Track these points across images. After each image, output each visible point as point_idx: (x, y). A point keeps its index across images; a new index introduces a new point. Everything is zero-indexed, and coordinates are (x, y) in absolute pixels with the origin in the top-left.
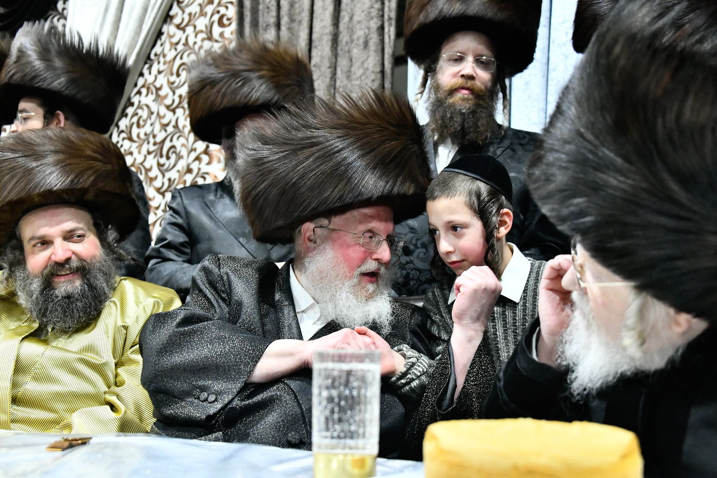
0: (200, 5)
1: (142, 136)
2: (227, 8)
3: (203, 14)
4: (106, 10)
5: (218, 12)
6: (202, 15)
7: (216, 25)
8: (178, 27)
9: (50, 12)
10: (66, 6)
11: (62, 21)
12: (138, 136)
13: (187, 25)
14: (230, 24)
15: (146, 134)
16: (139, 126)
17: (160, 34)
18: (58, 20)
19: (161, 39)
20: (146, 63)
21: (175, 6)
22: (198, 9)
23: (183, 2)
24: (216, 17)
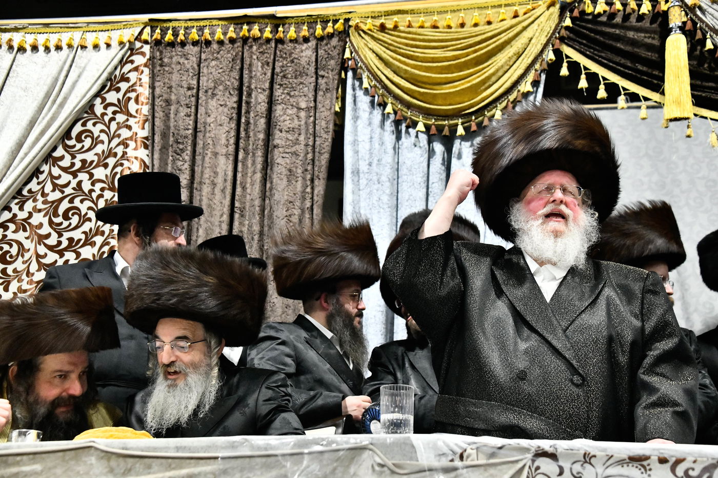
0: (97, 154)
6: (101, 165)
8: (65, 169)
13: (79, 171)
15: (16, 271)
19: (38, 178)
20: (15, 198)
21: (61, 148)
22: (96, 159)
23: (72, 147)
24: (118, 169)
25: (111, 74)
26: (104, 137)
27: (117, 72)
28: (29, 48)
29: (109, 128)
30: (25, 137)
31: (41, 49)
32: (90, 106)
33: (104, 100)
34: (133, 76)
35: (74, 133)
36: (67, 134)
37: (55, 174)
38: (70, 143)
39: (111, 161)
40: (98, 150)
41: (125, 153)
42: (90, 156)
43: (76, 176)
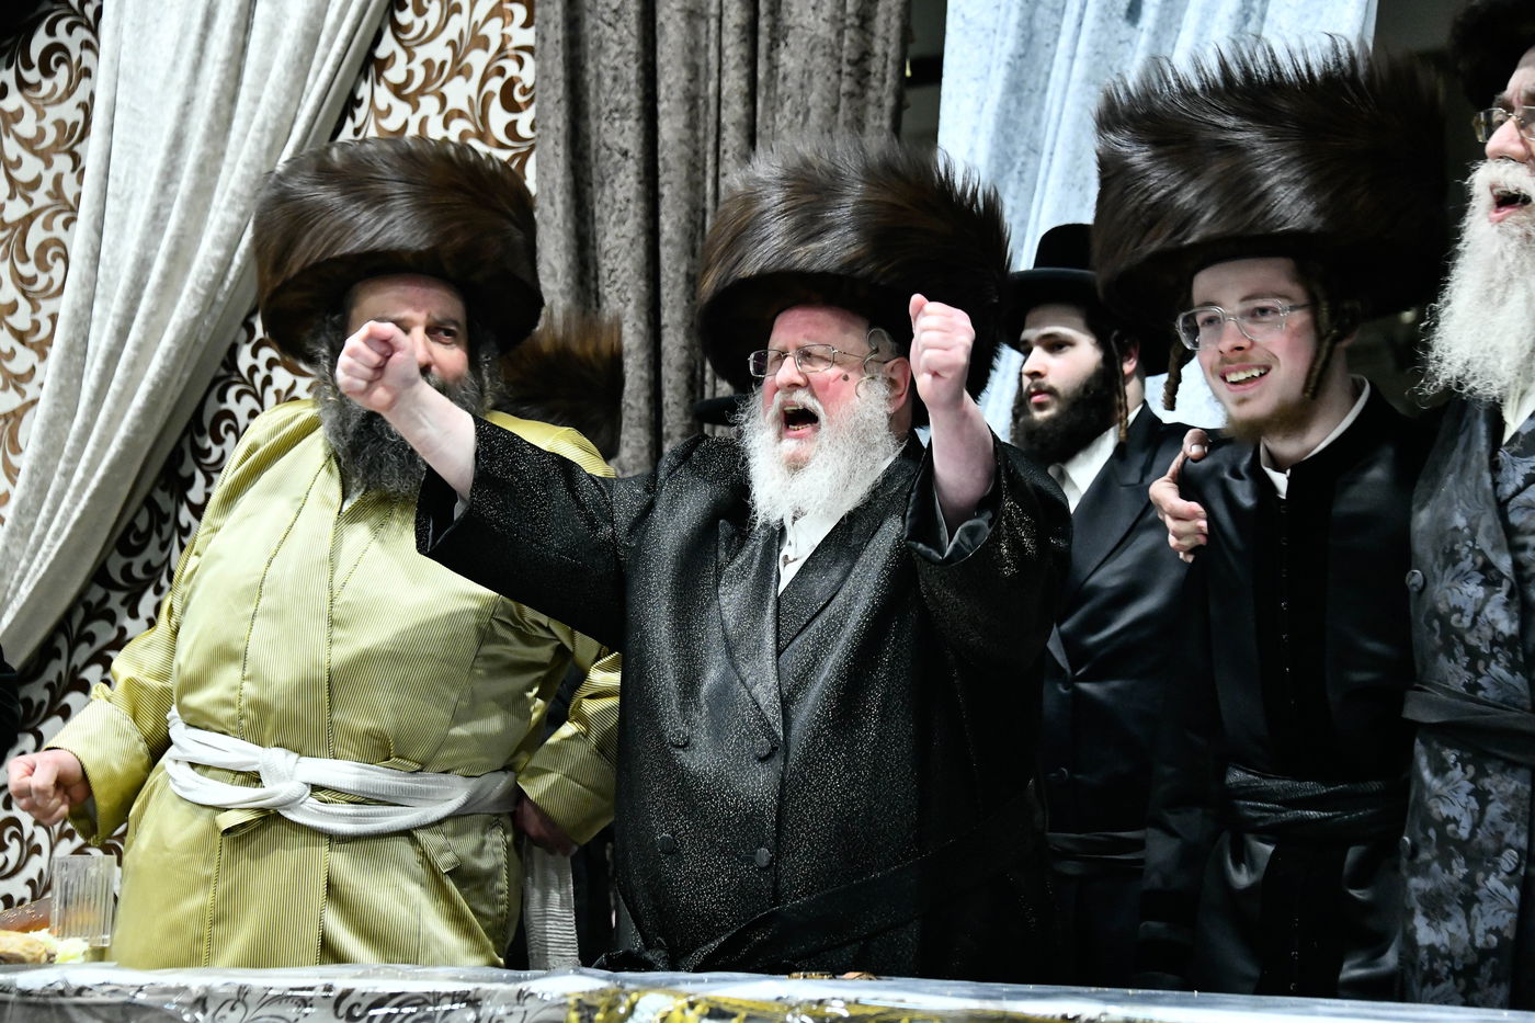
0: (452, 43)
2: (521, 62)
3: (461, 69)
5: (501, 71)
6: (460, 73)
7: (495, 101)
8: (397, 90)
11: (81, 34)
13: (421, 91)
14: (528, 104)
17: (351, 103)
18: (70, 29)
19: (354, 119)
21: (388, 35)
22: (448, 54)
23: (407, 29)
24: (495, 84)
36: (396, 2)
37: (381, 105)
38: (405, 17)
39: (478, 60)
40: (451, 32)
41: (505, 39)
42: (438, 51)
43: (416, 107)
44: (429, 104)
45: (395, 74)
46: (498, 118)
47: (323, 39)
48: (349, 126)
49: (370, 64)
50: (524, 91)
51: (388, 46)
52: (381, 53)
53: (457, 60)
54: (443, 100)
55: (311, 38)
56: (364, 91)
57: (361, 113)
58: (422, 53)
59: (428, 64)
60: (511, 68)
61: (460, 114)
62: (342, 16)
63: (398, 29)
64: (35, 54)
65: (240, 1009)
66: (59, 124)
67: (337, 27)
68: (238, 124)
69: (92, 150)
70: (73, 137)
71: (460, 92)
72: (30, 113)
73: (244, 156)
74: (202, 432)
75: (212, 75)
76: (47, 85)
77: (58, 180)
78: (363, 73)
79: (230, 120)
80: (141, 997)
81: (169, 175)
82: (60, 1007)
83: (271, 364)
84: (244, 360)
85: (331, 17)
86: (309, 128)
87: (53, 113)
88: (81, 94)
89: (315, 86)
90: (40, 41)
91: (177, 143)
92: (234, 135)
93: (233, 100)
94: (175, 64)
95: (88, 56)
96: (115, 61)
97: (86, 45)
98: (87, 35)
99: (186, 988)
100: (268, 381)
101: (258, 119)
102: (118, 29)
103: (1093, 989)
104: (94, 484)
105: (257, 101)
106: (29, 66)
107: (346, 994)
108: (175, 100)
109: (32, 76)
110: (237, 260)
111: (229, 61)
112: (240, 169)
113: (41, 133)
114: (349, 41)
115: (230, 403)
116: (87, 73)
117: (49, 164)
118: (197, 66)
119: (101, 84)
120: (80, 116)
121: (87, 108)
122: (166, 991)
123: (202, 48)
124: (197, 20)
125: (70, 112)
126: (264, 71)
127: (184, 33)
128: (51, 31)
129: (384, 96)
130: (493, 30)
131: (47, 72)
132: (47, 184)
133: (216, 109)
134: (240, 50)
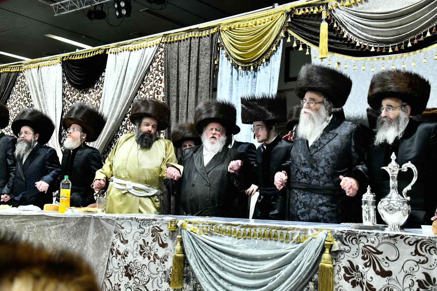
0: (151, 86)
1: (131, 128)
2: (159, 88)
3: (151, 89)
4: (118, 83)
7: (156, 94)
8: (143, 92)
9: (97, 81)
10: (103, 79)
12: (129, 128)
13: (146, 92)
14: (160, 94)
15: (132, 128)
16: (129, 125)
17: (137, 94)
18: (100, 84)
20: (132, 103)
21: (142, 84)
22: (150, 87)
23: (145, 84)
24: (156, 91)
25: (154, 56)
26: (152, 79)
27: (156, 55)
28: (133, 50)
29: (153, 76)
30: (133, 82)
31: (136, 49)
32: (149, 69)
33: (152, 65)
34: (160, 56)
35: (145, 79)
36: (143, 80)
37: (141, 94)
38: (144, 82)
39: (154, 88)
40: (151, 84)
41: (158, 85)
42: (149, 87)
43: (145, 94)
44: (147, 94)
45: (143, 90)
46: (156, 96)
47: (133, 85)
48: (136, 97)
49: (139, 89)
50: (160, 92)
51: (142, 86)
52: (141, 87)
53: (151, 88)
54: (149, 93)
55: (132, 85)
56: (138, 92)
57: (138, 95)
58: (146, 87)
59: (147, 88)
60: (158, 89)
61: (151, 95)
62: (136, 82)
63: (143, 84)
64: (95, 87)
65: (123, 220)
66: (98, 96)
67: (135, 83)
68: (121, 96)
69: (101, 100)
70: (99, 98)
71: (151, 92)
72: (94, 95)
73: (122, 101)
74: (114, 138)
75: (118, 90)
76: (96, 91)
77: (97, 104)
78: (138, 90)
79: (120, 96)
80: (109, 218)
81: (112, 103)
82: (98, 219)
83: (124, 129)
84: (120, 128)
85: (134, 82)
86: (131, 97)
87: (97, 95)
88: (101, 92)
89: (132, 91)
90: (96, 85)
91: (113, 99)
92: (121, 98)
93: (121, 93)
94: (113, 88)
95: (102, 87)
96: (105, 88)
97: (102, 86)
98: (102, 85)
99: (115, 217)
100: (123, 131)
101: (124, 96)
102: (106, 84)
103: (241, 219)
104: (100, 145)
105: (124, 93)
106: (94, 89)
107: (137, 219)
108: (113, 93)
109: (94, 90)
110: (120, 115)
111: (121, 88)
112: (121, 102)
113: (95, 97)
114: (137, 85)
115: (118, 134)
116: (102, 90)
117: (96, 102)
118: (116, 89)
119: (103, 91)
120: (100, 95)
121: (101, 94)
122: (113, 217)
123: (117, 86)
124: (116, 83)
125: (99, 95)
126: (125, 89)
127: (115, 84)
128: (97, 84)
129: (141, 93)
130: (156, 84)
131: (96, 89)
132: (96, 104)
133: (118, 94)
134: (122, 86)
